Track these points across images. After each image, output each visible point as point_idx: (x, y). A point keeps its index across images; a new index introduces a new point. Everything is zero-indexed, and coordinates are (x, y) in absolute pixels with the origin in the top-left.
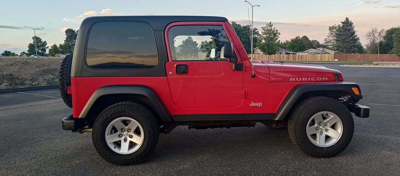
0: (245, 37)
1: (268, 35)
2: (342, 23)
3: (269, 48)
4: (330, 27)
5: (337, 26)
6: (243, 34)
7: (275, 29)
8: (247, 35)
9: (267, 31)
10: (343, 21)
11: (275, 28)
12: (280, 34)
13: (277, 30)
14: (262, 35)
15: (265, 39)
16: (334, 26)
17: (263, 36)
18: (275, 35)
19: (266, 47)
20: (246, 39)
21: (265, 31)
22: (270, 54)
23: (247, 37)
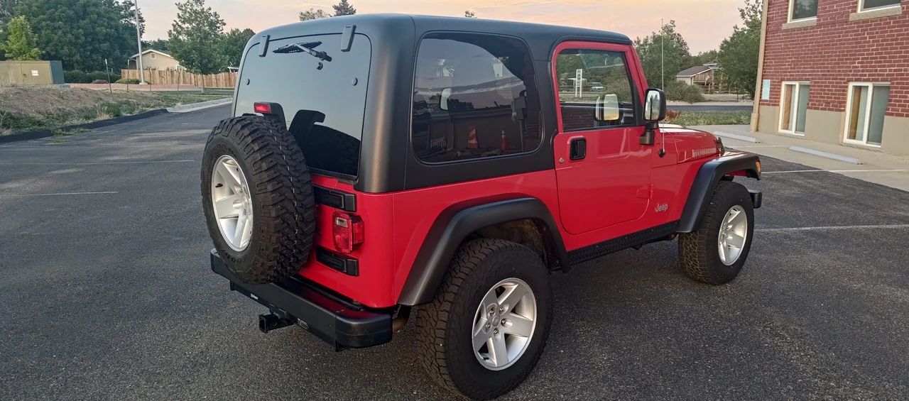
0: (106, 24)
1: (194, 25)
2: (336, 8)
3: (202, 56)
4: (302, 14)
5: (316, 11)
6: (98, 14)
7: (210, 12)
8: (111, 19)
9: (191, 15)
10: (337, 5)
11: (210, 9)
12: (225, 24)
13: (216, 14)
14: (180, 23)
15: (188, 34)
16: (310, 12)
17: (183, 26)
18: (213, 25)
19: (195, 55)
20: (111, 28)
21: (187, 15)
22: (205, 71)
23: (113, 23)
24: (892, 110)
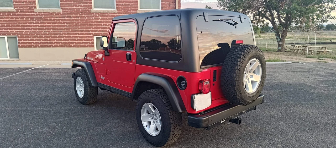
24: (21, 45)
